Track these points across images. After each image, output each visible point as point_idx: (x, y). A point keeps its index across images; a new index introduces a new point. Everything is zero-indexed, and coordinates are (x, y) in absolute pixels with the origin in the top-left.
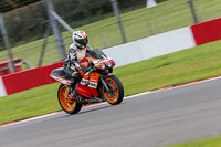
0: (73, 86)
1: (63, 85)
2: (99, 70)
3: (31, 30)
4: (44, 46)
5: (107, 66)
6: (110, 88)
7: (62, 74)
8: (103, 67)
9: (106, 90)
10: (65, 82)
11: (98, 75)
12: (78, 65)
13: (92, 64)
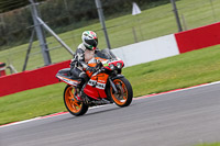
0: (80, 86)
1: (69, 85)
2: (108, 71)
3: (16, 35)
4: (29, 51)
5: (116, 67)
6: (118, 89)
7: (69, 74)
8: (112, 68)
9: (114, 92)
10: (71, 82)
11: (106, 76)
12: (85, 66)
13: (101, 65)
